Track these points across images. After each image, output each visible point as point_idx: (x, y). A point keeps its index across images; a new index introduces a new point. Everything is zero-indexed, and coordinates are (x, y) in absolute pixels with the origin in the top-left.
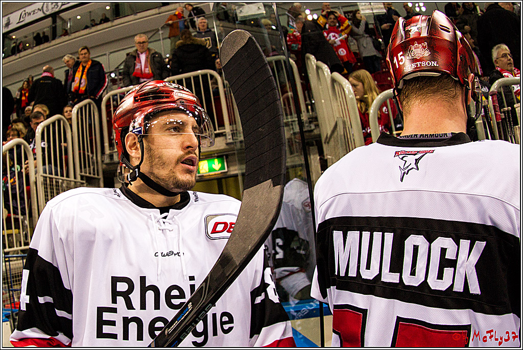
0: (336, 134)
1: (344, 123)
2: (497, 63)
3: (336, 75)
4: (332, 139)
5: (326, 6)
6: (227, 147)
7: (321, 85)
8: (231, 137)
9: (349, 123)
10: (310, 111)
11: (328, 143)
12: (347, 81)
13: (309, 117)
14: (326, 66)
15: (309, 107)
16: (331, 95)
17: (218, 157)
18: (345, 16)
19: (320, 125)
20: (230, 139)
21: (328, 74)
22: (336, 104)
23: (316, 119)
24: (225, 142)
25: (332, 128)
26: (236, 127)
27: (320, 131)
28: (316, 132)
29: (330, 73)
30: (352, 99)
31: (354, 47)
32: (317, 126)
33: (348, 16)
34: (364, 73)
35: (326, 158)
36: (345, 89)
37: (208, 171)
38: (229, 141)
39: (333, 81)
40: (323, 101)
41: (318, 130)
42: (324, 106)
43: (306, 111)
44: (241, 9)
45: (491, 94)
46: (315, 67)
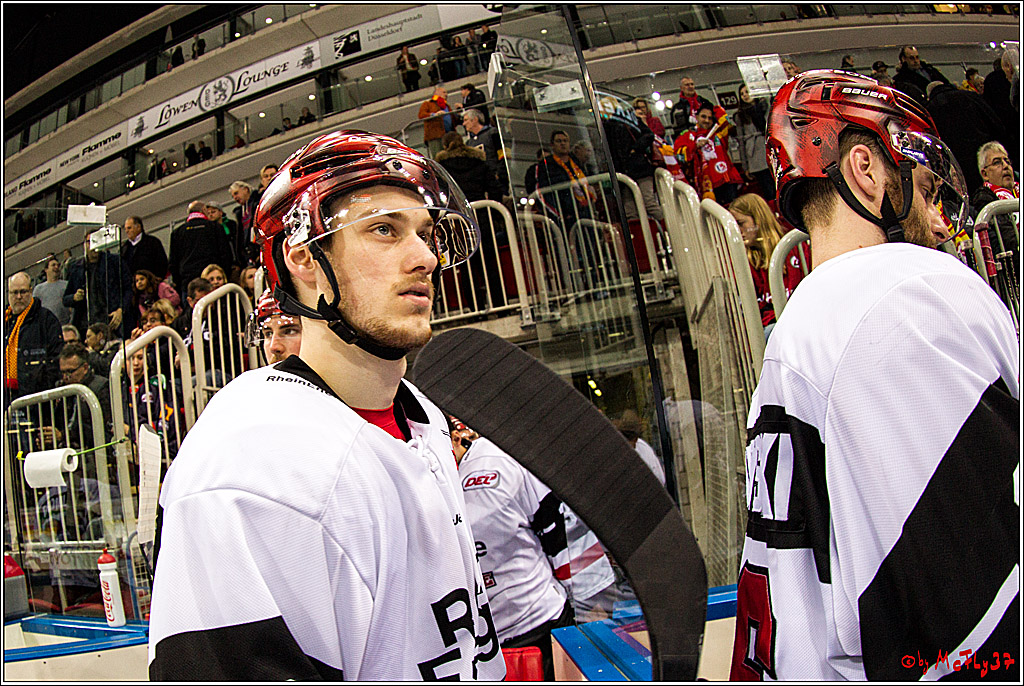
0: (711, 305)
1: (725, 286)
2: (986, 175)
4: (705, 315)
5: (688, 85)
6: (524, 333)
7: (684, 223)
8: (529, 315)
9: (734, 287)
10: (666, 268)
11: (698, 322)
12: (728, 213)
13: (664, 277)
14: (691, 188)
15: (664, 261)
16: (701, 239)
18: (721, 103)
19: (683, 291)
20: (528, 319)
21: (694, 201)
22: (709, 254)
23: (675, 281)
24: (519, 324)
25: (704, 297)
26: (538, 298)
27: (683, 301)
28: (677, 303)
29: (698, 200)
32: (678, 292)
33: (727, 101)
34: (754, 200)
35: (694, 348)
36: (725, 228)
38: (526, 323)
39: (705, 213)
40: (686, 250)
41: (679, 299)
42: (689, 258)
43: (658, 268)
44: (542, 93)
45: (979, 228)
46: (672, 191)
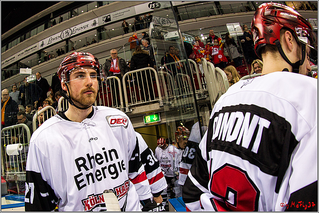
3: (218, 68)
6: (160, 108)
7: (210, 74)
8: (162, 103)
10: (204, 88)
12: (223, 72)
13: (204, 91)
15: (204, 86)
16: (215, 79)
17: (155, 114)
19: (210, 95)
21: (213, 68)
22: (218, 84)
23: (207, 92)
24: (159, 105)
25: (216, 97)
26: (165, 97)
28: (208, 99)
30: (226, 81)
31: (226, 54)
32: (208, 96)
33: (224, 37)
34: (232, 67)
36: (222, 76)
37: (150, 121)
38: (161, 105)
39: (216, 72)
40: (211, 83)
41: (208, 98)
42: (211, 85)
43: (202, 89)
44: (166, 35)
46: (206, 64)
